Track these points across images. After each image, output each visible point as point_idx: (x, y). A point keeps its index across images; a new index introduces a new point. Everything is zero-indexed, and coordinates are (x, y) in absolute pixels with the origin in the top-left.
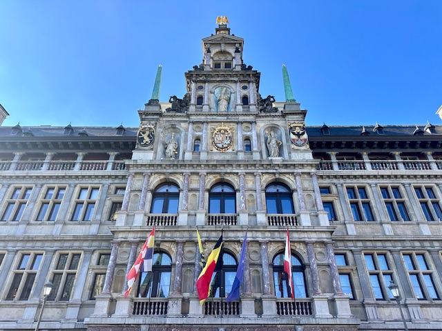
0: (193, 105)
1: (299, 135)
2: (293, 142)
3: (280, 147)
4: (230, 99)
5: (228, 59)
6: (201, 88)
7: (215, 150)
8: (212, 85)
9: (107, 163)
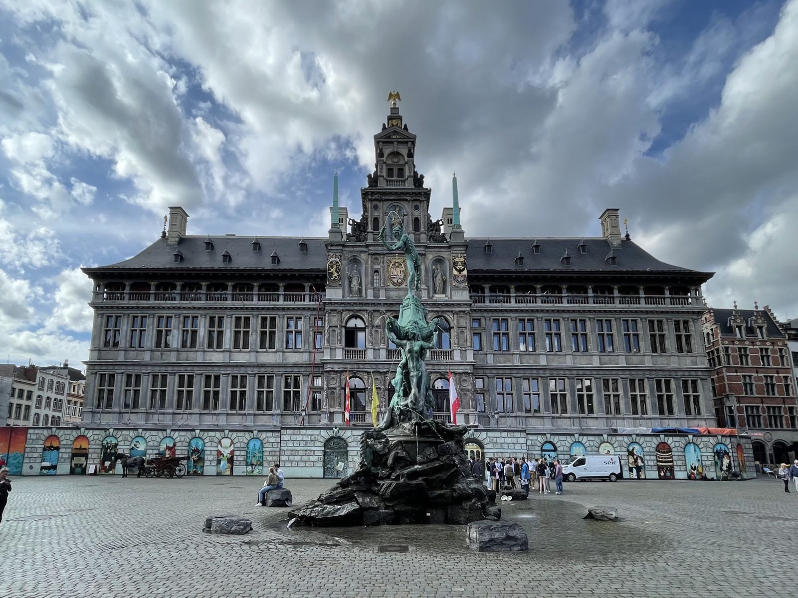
0: (370, 233)
2: (454, 278)
3: (444, 283)
9: (304, 295)
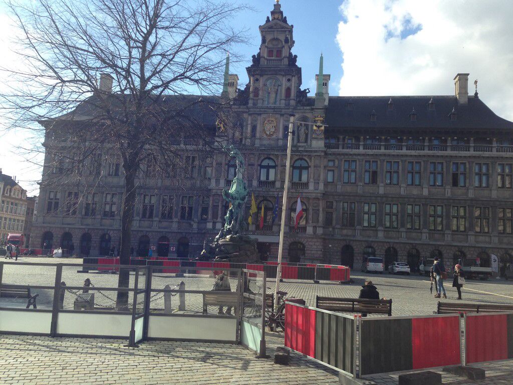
0: (252, 99)
1: (319, 127)
2: (314, 132)
3: (307, 135)
4: (277, 90)
5: (279, 46)
6: (257, 80)
7: (265, 136)
8: (265, 77)
